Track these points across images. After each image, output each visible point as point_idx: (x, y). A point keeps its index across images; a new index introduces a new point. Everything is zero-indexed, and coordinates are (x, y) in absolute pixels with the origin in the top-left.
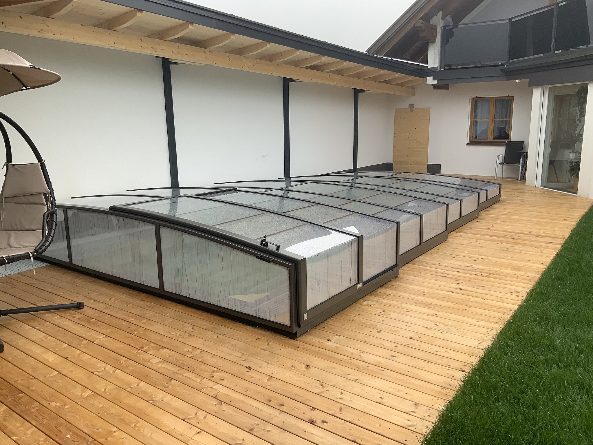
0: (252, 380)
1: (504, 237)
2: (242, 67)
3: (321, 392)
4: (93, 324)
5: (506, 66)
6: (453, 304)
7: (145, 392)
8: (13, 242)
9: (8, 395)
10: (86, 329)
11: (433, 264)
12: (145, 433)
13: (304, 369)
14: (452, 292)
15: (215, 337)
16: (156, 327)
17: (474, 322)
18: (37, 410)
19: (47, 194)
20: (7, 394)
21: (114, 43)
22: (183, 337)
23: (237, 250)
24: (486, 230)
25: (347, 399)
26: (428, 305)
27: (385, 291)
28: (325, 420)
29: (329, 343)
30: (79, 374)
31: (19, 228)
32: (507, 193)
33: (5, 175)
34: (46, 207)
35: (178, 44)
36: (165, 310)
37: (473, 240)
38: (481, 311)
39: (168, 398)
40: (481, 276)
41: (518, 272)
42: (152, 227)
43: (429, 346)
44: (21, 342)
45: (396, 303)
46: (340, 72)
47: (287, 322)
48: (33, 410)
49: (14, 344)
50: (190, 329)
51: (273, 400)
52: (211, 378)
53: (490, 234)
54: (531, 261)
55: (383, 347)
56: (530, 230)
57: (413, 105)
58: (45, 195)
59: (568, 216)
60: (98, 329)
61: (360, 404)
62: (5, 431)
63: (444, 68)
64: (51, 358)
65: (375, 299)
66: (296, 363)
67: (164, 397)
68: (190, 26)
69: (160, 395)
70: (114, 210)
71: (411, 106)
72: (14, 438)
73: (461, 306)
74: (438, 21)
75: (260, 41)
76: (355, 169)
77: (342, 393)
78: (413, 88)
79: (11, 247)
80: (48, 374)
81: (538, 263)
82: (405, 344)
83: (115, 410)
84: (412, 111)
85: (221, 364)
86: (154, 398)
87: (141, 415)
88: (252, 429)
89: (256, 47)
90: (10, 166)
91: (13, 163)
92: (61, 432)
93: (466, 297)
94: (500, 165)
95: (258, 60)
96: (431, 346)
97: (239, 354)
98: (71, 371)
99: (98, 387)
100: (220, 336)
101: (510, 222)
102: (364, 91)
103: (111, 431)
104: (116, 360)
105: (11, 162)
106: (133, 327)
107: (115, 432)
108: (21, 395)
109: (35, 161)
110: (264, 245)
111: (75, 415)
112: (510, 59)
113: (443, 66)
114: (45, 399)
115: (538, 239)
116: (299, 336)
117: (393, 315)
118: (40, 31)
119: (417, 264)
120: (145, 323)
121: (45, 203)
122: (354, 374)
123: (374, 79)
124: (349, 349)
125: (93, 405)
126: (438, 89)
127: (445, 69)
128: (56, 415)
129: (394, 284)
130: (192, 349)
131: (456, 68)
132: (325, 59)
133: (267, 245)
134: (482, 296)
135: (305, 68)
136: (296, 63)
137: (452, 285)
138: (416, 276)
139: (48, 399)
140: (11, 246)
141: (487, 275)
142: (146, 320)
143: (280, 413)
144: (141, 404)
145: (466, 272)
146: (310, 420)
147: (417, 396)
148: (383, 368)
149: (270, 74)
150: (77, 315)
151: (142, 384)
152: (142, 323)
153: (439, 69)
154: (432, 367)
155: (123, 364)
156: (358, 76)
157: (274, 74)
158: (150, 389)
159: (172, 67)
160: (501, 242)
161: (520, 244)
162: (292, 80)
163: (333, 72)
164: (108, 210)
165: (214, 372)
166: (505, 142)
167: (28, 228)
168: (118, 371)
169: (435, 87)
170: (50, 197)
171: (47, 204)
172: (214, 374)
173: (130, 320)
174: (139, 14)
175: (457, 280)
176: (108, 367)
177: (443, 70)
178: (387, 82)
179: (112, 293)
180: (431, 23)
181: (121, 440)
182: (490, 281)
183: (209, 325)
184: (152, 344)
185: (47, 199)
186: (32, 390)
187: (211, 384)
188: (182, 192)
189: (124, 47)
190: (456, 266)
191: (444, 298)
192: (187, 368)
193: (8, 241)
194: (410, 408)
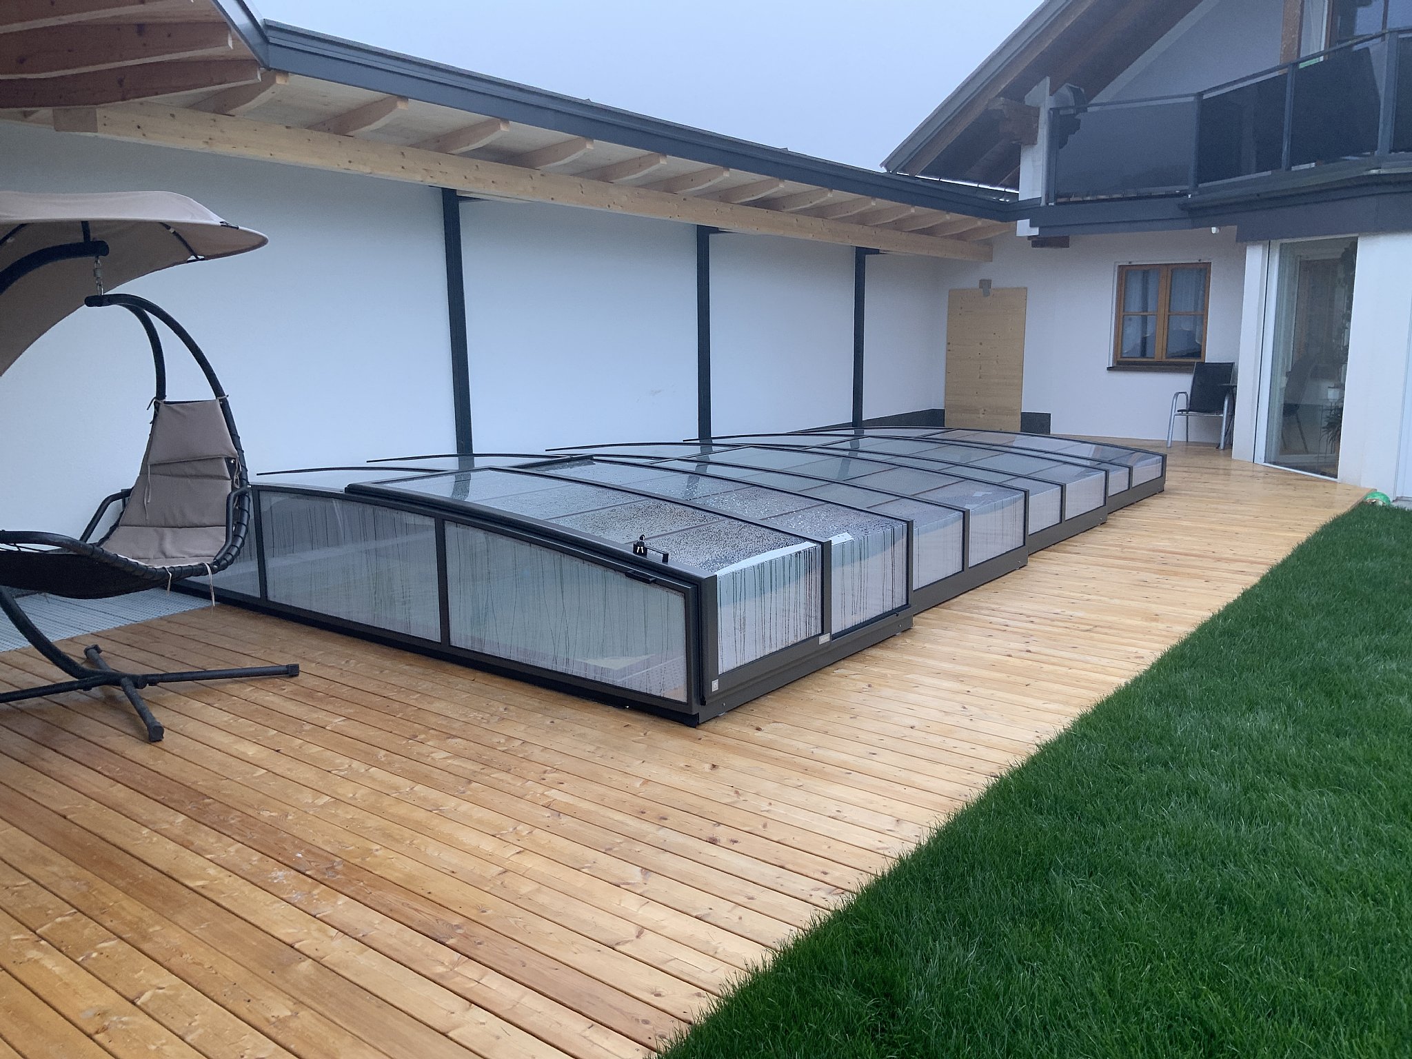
0: (613, 784)
1: (1146, 561)
2: (609, 206)
3: (734, 802)
4: (321, 700)
5: (1190, 196)
6: (1005, 675)
7: (425, 799)
8: (169, 547)
9: (186, 801)
10: (306, 708)
11: (987, 609)
12: (429, 851)
13: (709, 771)
14: (1009, 656)
15: (548, 723)
16: (438, 706)
17: (1039, 703)
18: (240, 821)
19: (231, 459)
20: (182, 799)
21: (350, 162)
22: (488, 722)
23: (590, 563)
24: (1114, 548)
25: (779, 810)
26: (958, 678)
27: (880, 653)
28: (734, 838)
29: (759, 734)
30: (305, 773)
31: (179, 523)
32: (1185, 475)
33: (153, 423)
34: (230, 482)
35: (478, 162)
36: (452, 679)
37: (1081, 566)
38: (1057, 687)
39: (465, 807)
40: (1078, 629)
41: (1154, 624)
42: (430, 522)
43: (941, 739)
44: (191, 727)
45: (894, 672)
46: (820, 212)
47: (682, 698)
48: (232, 822)
49: (177, 729)
50: (502, 709)
51: (648, 812)
52: (541, 781)
53: (1123, 555)
54: (1188, 605)
55: (856, 740)
56: (1207, 548)
57: (989, 282)
58: (228, 460)
59: (1299, 522)
60: (329, 708)
61: (801, 818)
62: (190, 848)
63: (1055, 199)
64: (251, 751)
65: (859, 666)
66: (693, 762)
67: (459, 805)
68: (501, 126)
69: (451, 803)
70: (355, 493)
71: (985, 284)
72: (209, 856)
73: (1020, 679)
74: (1043, 98)
75: (645, 152)
76: (858, 423)
77: (770, 804)
78: (988, 243)
79: (166, 557)
80: (248, 773)
81: (1200, 609)
82: (899, 735)
83: (373, 822)
84: (986, 294)
85: (558, 761)
86: (442, 806)
87: (419, 828)
88: (610, 849)
89: (639, 164)
90: (162, 407)
91: (167, 400)
92: (285, 849)
93: (1035, 664)
94: (1180, 415)
95: (643, 191)
96: (945, 739)
97: (592, 748)
98: (289, 770)
99: (340, 791)
100: (556, 721)
101: (1171, 532)
102: (876, 252)
103: (371, 850)
104: (369, 754)
105: (164, 396)
106: (396, 706)
107: (377, 850)
108: (207, 801)
109: (211, 396)
110: (640, 553)
111: (306, 828)
112: (1200, 179)
113: (1052, 195)
114: (251, 806)
115: (1218, 564)
116: (704, 722)
117: (887, 692)
118: (209, 141)
119: (955, 608)
120: (416, 699)
121: (229, 477)
122: (795, 778)
123: (898, 226)
124: (794, 743)
125: (336, 816)
126: (1042, 246)
127: (1056, 204)
128: (272, 828)
129: (900, 642)
130: (506, 740)
131: (1081, 199)
132: (785, 187)
133: (645, 554)
134: (1067, 663)
135: (742, 204)
136: (725, 196)
137: (1013, 645)
138: (946, 629)
139: (256, 807)
140: (167, 554)
141: (1088, 627)
142: (419, 695)
143: (659, 829)
144: (420, 815)
145: (1049, 622)
146: (711, 838)
147: (901, 809)
148: (851, 771)
149: (668, 218)
150: (288, 686)
151: (418, 788)
152: (413, 699)
153: (1043, 204)
154: (940, 770)
155: (383, 759)
156: (862, 220)
157: (676, 219)
158: (433, 794)
159: (462, 206)
160: (1138, 569)
161: (1176, 574)
162: (716, 230)
163: (805, 212)
164: (343, 493)
165: (545, 772)
166: (1192, 364)
167: (196, 521)
168: (373, 769)
169: (1037, 242)
170: (236, 465)
171: (232, 478)
172: (546, 775)
173: (390, 694)
174: (401, 106)
175: (1027, 636)
176: (355, 764)
177: (1053, 204)
178: (929, 232)
179: (349, 652)
180: (1027, 103)
181: (388, 861)
182: (1091, 639)
183: (536, 704)
184: (431, 731)
185: (232, 468)
186: (225, 795)
187: (540, 789)
188: (479, 462)
189: (368, 170)
190: (1030, 613)
191: (992, 666)
192: (497, 766)
193: (161, 545)
194: (886, 823)
